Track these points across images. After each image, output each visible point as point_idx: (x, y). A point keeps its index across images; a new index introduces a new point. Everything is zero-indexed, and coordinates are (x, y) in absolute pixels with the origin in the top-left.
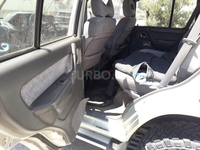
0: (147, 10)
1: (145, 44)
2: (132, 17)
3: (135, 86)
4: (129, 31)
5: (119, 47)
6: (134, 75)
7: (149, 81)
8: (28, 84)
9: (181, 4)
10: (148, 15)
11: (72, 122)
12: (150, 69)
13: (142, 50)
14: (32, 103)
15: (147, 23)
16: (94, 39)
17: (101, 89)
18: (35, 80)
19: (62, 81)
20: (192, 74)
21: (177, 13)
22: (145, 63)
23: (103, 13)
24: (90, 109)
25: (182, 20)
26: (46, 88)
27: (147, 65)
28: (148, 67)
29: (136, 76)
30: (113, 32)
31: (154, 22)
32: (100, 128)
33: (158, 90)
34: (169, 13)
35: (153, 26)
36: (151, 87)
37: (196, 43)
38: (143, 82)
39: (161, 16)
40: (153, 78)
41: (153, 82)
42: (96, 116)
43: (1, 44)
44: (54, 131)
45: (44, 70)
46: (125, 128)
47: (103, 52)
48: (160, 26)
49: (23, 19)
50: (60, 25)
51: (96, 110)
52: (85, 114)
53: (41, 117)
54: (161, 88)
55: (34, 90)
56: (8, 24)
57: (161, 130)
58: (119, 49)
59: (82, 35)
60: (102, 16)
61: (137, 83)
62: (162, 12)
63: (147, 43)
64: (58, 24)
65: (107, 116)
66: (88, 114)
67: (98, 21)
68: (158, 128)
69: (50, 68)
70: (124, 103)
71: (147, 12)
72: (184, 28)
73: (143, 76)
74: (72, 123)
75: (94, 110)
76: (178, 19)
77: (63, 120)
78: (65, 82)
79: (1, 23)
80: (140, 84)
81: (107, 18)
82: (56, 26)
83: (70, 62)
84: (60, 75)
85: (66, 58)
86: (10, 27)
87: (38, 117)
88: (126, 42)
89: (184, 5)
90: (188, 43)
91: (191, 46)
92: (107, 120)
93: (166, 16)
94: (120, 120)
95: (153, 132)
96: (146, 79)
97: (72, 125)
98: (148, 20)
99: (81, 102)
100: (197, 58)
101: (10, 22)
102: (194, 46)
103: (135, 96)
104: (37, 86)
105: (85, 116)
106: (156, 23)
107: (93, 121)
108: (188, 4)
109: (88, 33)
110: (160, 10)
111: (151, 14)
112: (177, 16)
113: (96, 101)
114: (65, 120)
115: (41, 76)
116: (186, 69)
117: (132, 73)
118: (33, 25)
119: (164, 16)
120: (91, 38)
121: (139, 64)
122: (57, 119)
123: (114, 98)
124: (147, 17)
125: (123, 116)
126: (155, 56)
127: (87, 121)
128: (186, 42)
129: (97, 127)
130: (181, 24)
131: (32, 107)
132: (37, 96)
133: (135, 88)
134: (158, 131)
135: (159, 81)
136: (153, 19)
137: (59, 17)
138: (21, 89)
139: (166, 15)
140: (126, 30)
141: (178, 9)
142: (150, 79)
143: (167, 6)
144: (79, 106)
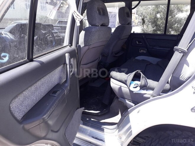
0: (143, 17)
1: (142, 51)
2: (127, 24)
3: (129, 94)
4: (125, 39)
5: (116, 54)
6: (128, 83)
7: (143, 89)
8: (18, 98)
9: (176, 11)
10: (144, 22)
11: (66, 133)
12: (144, 77)
13: (138, 57)
14: (22, 116)
15: (143, 30)
16: (90, 48)
17: (98, 97)
18: (26, 93)
19: (55, 92)
20: (184, 82)
21: (172, 20)
22: (139, 71)
23: (98, 22)
24: (86, 119)
25: (177, 27)
26: (38, 100)
27: (141, 73)
28: (142, 75)
29: (130, 84)
30: (108, 40)
31: (149, 29)
32: (96, 138)
33: (151, 98)
34: (164, 19)
35: (149, 32)
36: (145, 96)
37: (187, 51)
38: (137, 90)
39: (156, 23)
40: (146, 87)
41: (147, 90)
42: (92, 126)
43: (1, 54)
44: (47, 144)
45: (36, 82)
46: (121, 138)
47: (100, 60)
48: (156, 33)
49: (16, 33)
50: (58, 33)
51: (92, 119)
52: (81, 124)
53: (31, 130)
54: (154, 97)
55: (26, 103)
56: (8, 34)
57: (156, 140)
58: (116, 57)
59: (78, 45)
60: (97, 25)
61: (131, 92)
62: (158, 19)
63: (144, 50)
64: (57, 33)
65: (103, 126)
66: (84, 124)
67: (93, 30)
68: (153, 139)
69: (42, 80)
70: (120, 112)
71: (143, 20)
72: (179, 34)
73: (137, 84)
74: (66, 135)
75: (90, 120)
76: (173, 25)
77: (57, 132)
78: (58, 92)
79: (3, 33)
80: (134, 92)
81: (102, 27)
82: (55, 35)
83: (64, 72)
84: (53, 86)
85: (60, 68)
86: (10, 36)
87: (28, 131)
88: (122, 49)
89: (178, 12)
90: (179, 51)
91: (182, 54)
92: (102, 130)
93: (161, 23)
94: (116, 130)
95: (148, 143)
96: (139, 88)
97: (67, 137)
98: (143, 27)
99: (76, 112)
100: (189, 66)
101: (10, 32)
102: (185, 54)
103: (130, 105)
104: (28, 98)
105: (81, 126)
106: (152, 30)
107: (89, 131)
108: (182, 11)
109: (83, 42)
110: (156, 17)
111: (146, 21)
112: (172, 22)
113: (93, 110)
114: (59, 132)
115: (33, 88)
116: (178, 77)
117: (126, 81)
118: (26, 38)
119: (159, 23)
120: (87, 47)
121: (133, 72)
122: (50, 131)
123: (111, 106)
124: (143, 24)
125: (118, 126)
126: (151, 64)
127: (83, 132)
128: (177, 50)
129: (93, 137)
130: (176, 31)
131: (22, 120)
132: (29, 109)
133: (130, 96)
134: (153, 141)
135: (152, 89)
136: (149, 26)
137: (58, 25)
138: (11, 103)
139: (162, 21)
140: (122, 38)
141: (173, 16)
142: (143, 87)
143: (162, 13)
144: (74, 116)
